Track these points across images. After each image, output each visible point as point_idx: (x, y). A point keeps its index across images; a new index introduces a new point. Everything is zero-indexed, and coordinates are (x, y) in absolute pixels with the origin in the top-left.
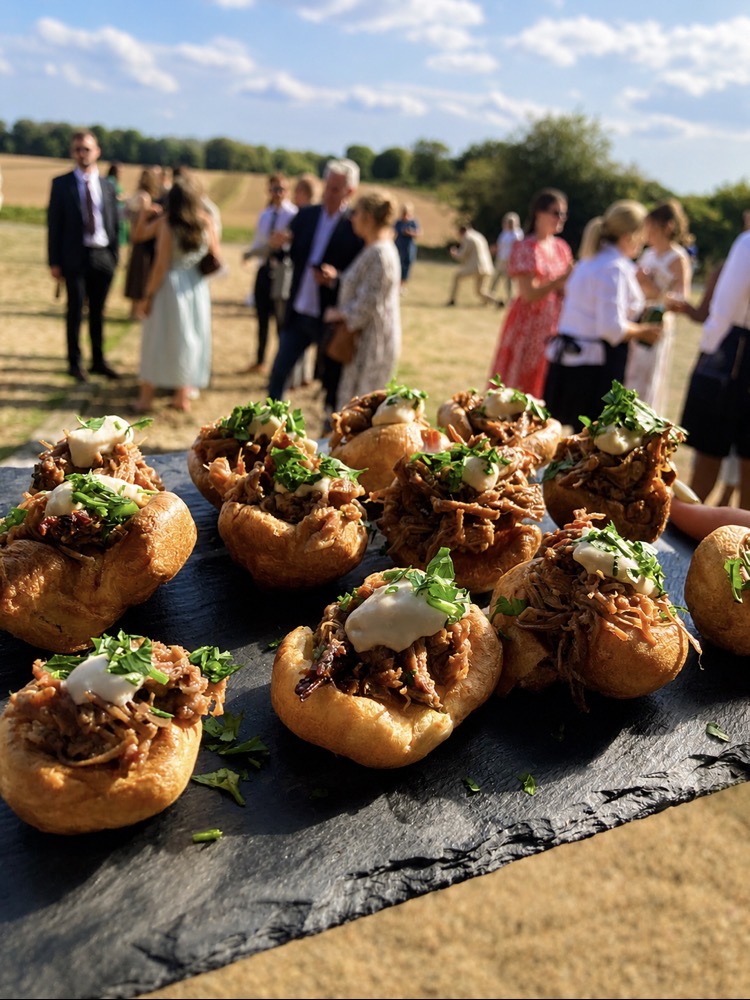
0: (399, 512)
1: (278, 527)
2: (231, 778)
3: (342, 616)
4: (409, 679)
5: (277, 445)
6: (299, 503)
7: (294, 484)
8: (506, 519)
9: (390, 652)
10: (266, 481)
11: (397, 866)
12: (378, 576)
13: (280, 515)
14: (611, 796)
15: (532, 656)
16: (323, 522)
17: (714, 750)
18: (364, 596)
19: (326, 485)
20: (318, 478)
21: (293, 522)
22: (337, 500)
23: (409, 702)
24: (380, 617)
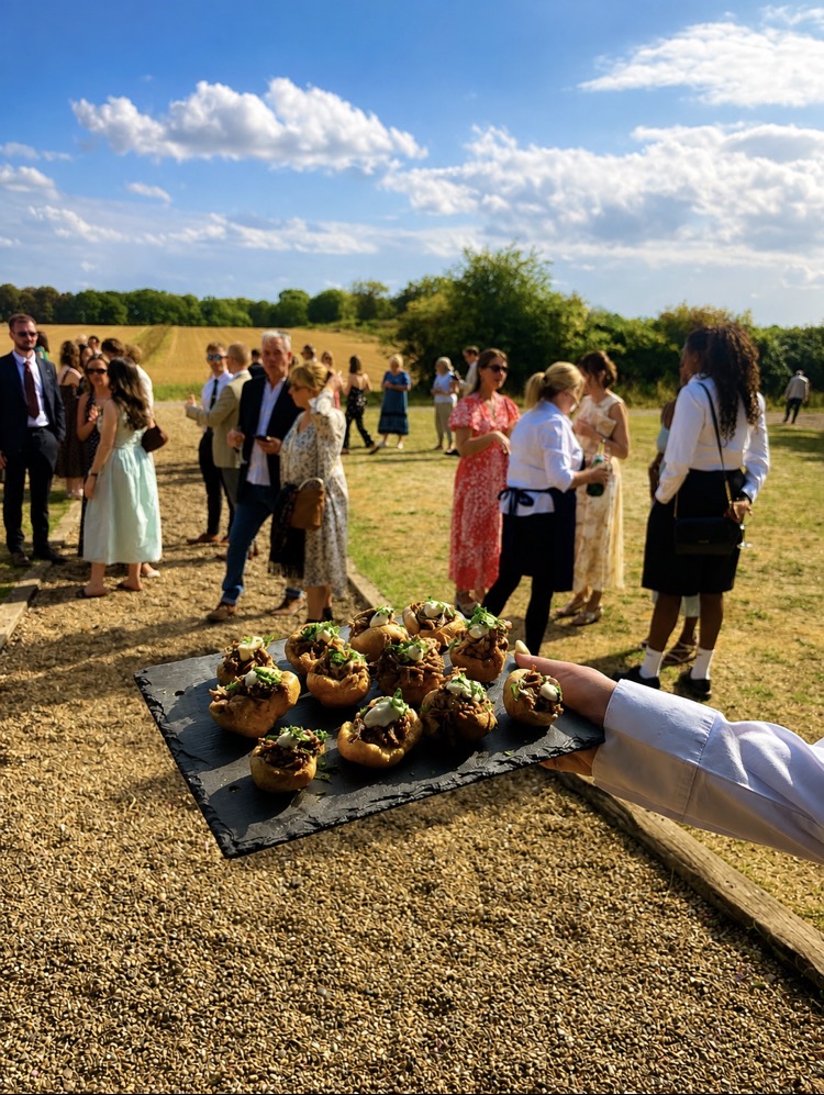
0: (383, 671)
1: (333, 682)
2: (327, 776)
3: (362, 717)
4: (388, 736)
5: (330, 648)
6: (341, 671)
7: (338, 664)
8: (428, 671)
9: (381, 727)
10: (327, 663)
11: (386, 798)
12: (374, 701)
13: (333, 677)
14: (463, 775)
15: (435, 726)
16: (352, 680)
17: (505, 759)
18: (370, 708)
19: (352, 664)
20: (348, 661)
21: (340, 680)
22: (357, 670)
23: (389, 745)
24: (376, 715)
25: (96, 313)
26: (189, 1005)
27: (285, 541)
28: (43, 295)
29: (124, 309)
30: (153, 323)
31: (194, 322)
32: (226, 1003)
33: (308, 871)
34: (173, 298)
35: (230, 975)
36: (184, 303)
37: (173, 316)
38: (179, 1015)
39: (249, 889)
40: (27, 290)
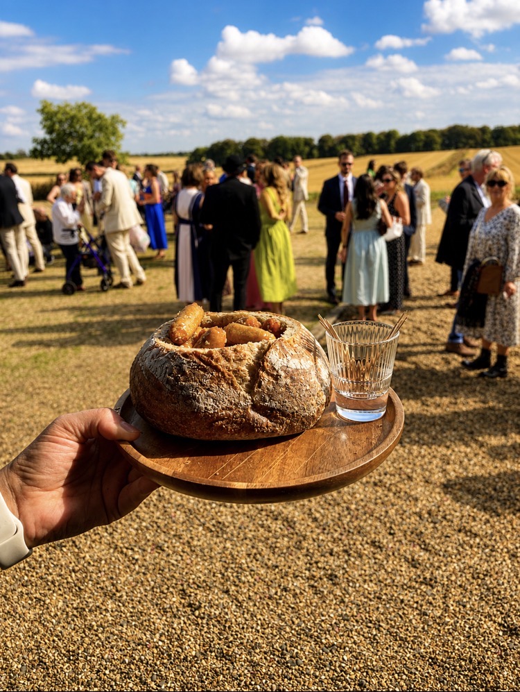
25: (421, 144)
26: (346, 572)
27: (471, 302)
28: (389, 135)
29: (439, 140)
30: (457, 148)
31: (486, 145)
32: (367, 578)
33: (446, 515)
34: (472, 129)
35: (375, 563)
36: (480, 133)
37: (471, 142)
38: (339, 575)
39: (404, 517)
40: (382, 134)
